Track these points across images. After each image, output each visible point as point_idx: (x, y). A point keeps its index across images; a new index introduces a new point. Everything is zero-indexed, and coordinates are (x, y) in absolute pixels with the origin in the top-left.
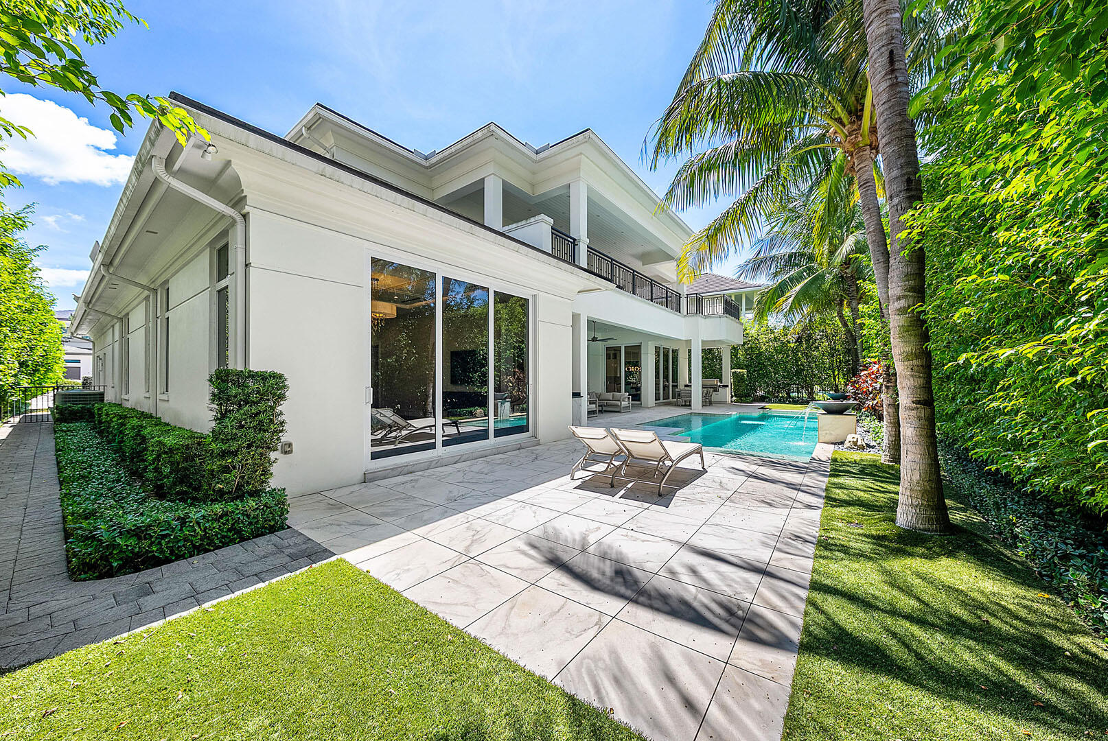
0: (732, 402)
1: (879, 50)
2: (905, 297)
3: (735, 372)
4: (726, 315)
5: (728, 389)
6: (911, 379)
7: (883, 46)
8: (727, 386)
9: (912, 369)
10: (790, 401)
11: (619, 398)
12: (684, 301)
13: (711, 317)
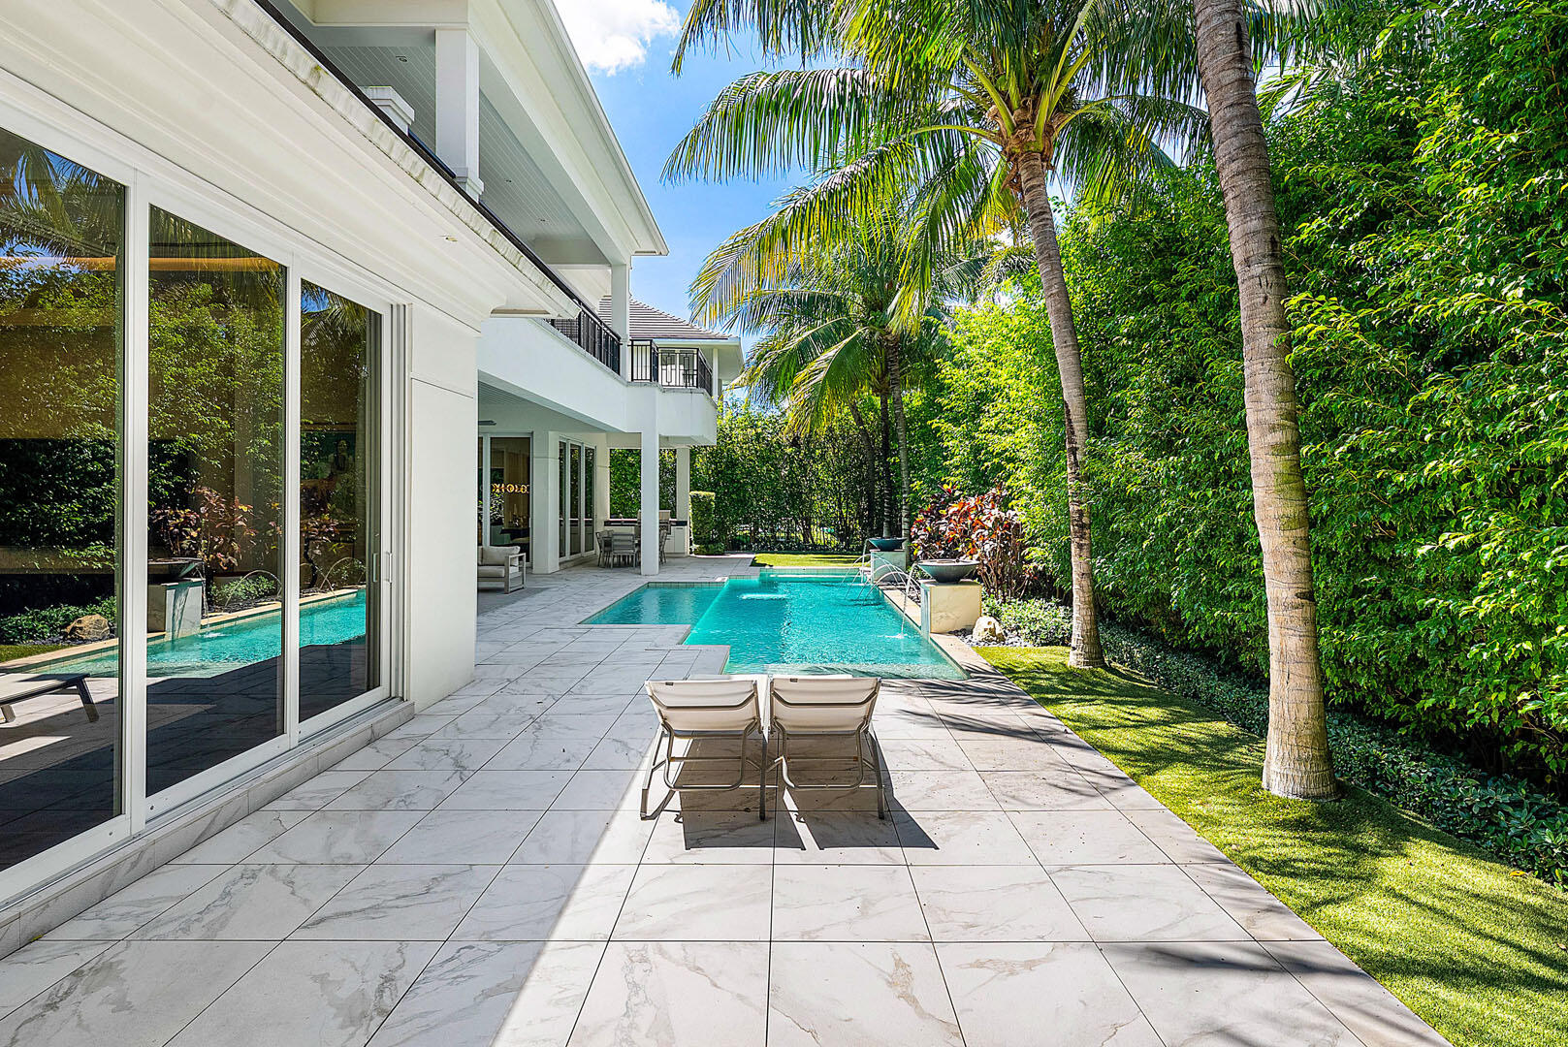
0: (691, 553)
1: (1220, 14)
2: (1282, 427)
3: (697, 496)
4: (700, 389)
5: (686, 529)
6: (1294, 559)
7: (1227, 11)
8: (684, 523)
9: (1294, 543)
10: (780, 549)
11: (501, 559)
12: (625, 352)
13: (674, 391)
